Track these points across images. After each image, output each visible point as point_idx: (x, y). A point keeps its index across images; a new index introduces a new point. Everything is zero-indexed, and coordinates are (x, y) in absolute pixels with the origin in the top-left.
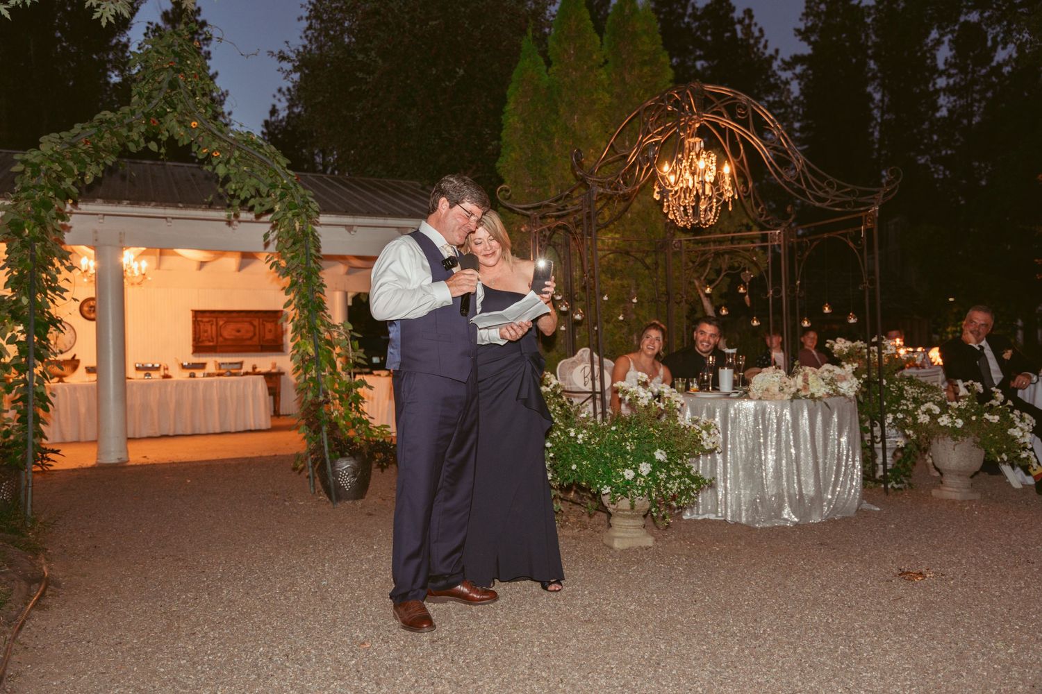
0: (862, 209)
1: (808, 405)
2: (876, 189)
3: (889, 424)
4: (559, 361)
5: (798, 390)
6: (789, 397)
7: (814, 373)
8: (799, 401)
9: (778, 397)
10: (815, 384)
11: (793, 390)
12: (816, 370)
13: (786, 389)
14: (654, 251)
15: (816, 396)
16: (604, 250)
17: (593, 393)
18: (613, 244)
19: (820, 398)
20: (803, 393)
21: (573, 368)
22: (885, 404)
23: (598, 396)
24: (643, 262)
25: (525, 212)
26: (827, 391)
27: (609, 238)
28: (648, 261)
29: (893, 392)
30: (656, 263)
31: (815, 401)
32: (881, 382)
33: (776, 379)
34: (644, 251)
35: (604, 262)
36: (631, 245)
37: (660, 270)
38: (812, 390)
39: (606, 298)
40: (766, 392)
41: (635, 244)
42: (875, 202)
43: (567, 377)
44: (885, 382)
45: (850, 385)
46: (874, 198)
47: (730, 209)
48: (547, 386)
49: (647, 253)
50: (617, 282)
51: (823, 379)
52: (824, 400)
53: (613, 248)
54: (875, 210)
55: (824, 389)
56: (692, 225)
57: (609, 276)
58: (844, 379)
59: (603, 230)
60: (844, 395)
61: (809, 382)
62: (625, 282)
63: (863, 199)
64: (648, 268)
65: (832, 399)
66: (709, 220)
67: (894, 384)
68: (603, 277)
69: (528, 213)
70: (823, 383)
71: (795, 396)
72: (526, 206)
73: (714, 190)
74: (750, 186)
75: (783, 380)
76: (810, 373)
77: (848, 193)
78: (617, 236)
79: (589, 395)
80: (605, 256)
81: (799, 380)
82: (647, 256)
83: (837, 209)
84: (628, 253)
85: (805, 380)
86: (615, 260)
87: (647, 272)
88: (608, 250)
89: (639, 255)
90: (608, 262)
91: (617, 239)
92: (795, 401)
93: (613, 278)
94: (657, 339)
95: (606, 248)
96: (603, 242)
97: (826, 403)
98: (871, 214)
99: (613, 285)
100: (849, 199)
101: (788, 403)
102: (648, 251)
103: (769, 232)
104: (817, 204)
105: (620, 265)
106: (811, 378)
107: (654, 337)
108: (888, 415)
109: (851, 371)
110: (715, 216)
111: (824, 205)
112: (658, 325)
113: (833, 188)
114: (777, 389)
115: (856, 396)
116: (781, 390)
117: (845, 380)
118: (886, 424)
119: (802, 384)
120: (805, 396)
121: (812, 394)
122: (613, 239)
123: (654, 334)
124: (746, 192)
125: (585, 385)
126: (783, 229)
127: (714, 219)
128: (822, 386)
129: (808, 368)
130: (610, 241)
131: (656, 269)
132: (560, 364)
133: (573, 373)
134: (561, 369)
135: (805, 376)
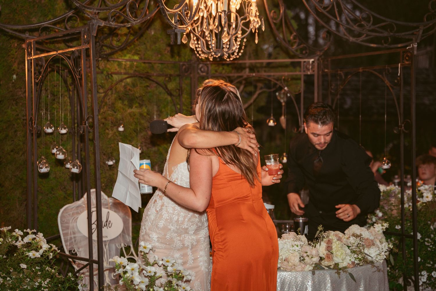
0: (399, 45)
1: (331, 277)
2: (415, 25)
3: (424, 282)
5: (321, 259)
6: (311, 268)
7: (339, 239)
8: (321, 272)
9: (299, 268)
10: (339, 253)
11: (316, 260)
12: (340, 234)
13: (307, 259)
14: (178, 76)
15: (341, 266)
16: (121, 74)
17: (91, 261)
18: (131, 66)
19: (344, 269)
20: (325, 263)
21: (78, 213)
22: (419, 260)
23: (95, 266)
24: (166, 88)
25: (18, 34)
26: (353, 260)
27: (127, 60)
28: (171, 86)
29: (428, 246)
30: (180, 90)
31: (339, 273)
32: (415, 236)
33: (296, 248)
34: (166, 76)
35: (120, 87)
36: (152, 68)
37: (185, 96)
38: (337, 260)
39: (121, 129)
40: (286, 263)
41: (158, 66)
42: (414, 39)
43: (71, 225)
44: (419, 236)
45: (378, 252)
46: (413, 34)
47: (256, 42)
48: (37, 250)
49: (170, 77)
50: (135, 110)
51: (349, 247)
52: (350, 270)
53: (131, 72)
54: (413, 48)
55: (348, 258)
56: (215, 58)
57: (126, 102)
58: (371, 244)
59: (120, 53)
60: (372, 263)
61: (334, 251)
62: (144, 110)
63: (402, 35)
64: (170, 94)
65: (359, 268)
66: (233, 54)
67: (429, 237)
68: (119, 104)
69: (23, 36)
70: (348, 251)
71: (318, 267)
72: (20, 27)
73: (239, 19)
74: (281, 12)
75: (303, 249)
76: (335, 239)
77: (384, 28)
78: (136, 58)
79: (85, 263)
80: (121, 81)
81: (321, 248)
82: (170, 80)
83: (372, 45)
84: (148, 77)
85: (329, 248)
86: (134, 85)
87: (169, 98)
88: (125, 74)
89: (161, 79)
90: (125, 87)
91: (135, 60)
92: (317, 272)
93: (131, 107)
95: (123, 71)
96: (120, 64)
97: (351, 275)
98: (408, 51)
99: (130, 114)
100: (386, 34)
101: (310, 275)
102: (171, 75)
103: (302, 60)
104: (351, 39)
105: (138, 91)
106: (335, 245)
108: (423, 273)
109: (381, 231)
110: (240, 49)
111: (359, 40)
113: (369, 21)
114: (297, 260)
115: (387, 261)
116: (302, 260)
117: (374, 244)
118: (421, 283)
119: (325, 252)
120: (329, 267)
121: (337, 265)
122: (131, 61)
124: (275, 19)
126: (317, 58)
127: (238, 53)
128: (347, 255)
129: (332, 233)
130: (128, 63)
131: (180, 96)
132: (62, 210)
133: (78, 220)
134: (62, 217)
135: (329, 242)
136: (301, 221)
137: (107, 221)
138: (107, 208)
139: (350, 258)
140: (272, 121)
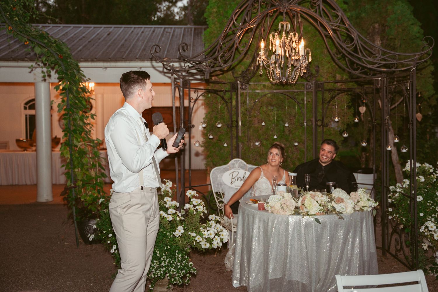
4: (213, 168)
5: (297, 208)
7: (313, 197)
10: (308, 206)
11: (292, 208)
12: (318, 194)
15: (309, 213)
20: (300, 211)
21: (224, 172)
24: (294, 99)
33: (278, 200)
38: (306, 209)
43: (219, 179)
51: (317, 202)
58: (341, 201)
64: (297, 102)
70: (318, 205)
71: (296, 213)
75: (282, 202)
76: (308, 196)
80: (265, 95)
81: (299, 201)
83: (383, 69)
85: (303, 202)
94: (277, 154)
97: (317, 220)
104: (369, 66)
106: (308, 200)
107: (275, 153)
111: (374, 67)
112: (278, 145)
114: (279, 207)
116: (282, 208)
117: (343, 202)
119: (300, 204)
120: (302, 213)
123: (275, 151)
125: (232, 183)
126: (383, 77)
128: (315, 207)
132: (213, 170)
133: (223, 176)
134: (214, 173)
135: (305, 198)
136: (331, 184)
137: (243, 178)
138: (245, 170)
139: (317, 209)
140: (357, 119)
